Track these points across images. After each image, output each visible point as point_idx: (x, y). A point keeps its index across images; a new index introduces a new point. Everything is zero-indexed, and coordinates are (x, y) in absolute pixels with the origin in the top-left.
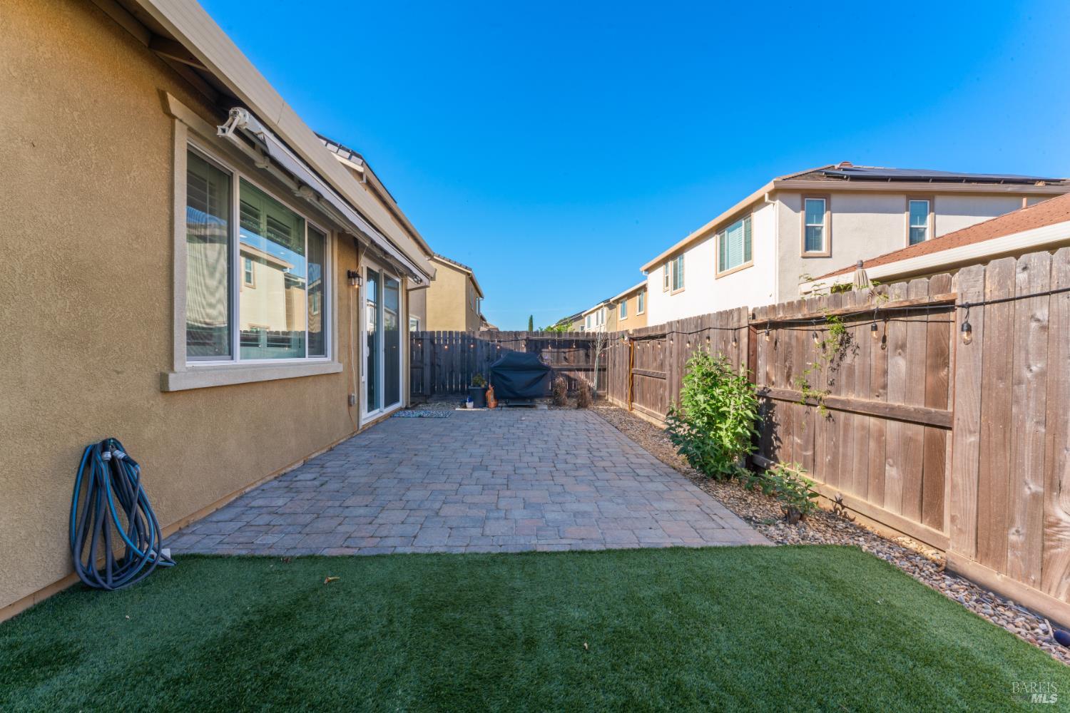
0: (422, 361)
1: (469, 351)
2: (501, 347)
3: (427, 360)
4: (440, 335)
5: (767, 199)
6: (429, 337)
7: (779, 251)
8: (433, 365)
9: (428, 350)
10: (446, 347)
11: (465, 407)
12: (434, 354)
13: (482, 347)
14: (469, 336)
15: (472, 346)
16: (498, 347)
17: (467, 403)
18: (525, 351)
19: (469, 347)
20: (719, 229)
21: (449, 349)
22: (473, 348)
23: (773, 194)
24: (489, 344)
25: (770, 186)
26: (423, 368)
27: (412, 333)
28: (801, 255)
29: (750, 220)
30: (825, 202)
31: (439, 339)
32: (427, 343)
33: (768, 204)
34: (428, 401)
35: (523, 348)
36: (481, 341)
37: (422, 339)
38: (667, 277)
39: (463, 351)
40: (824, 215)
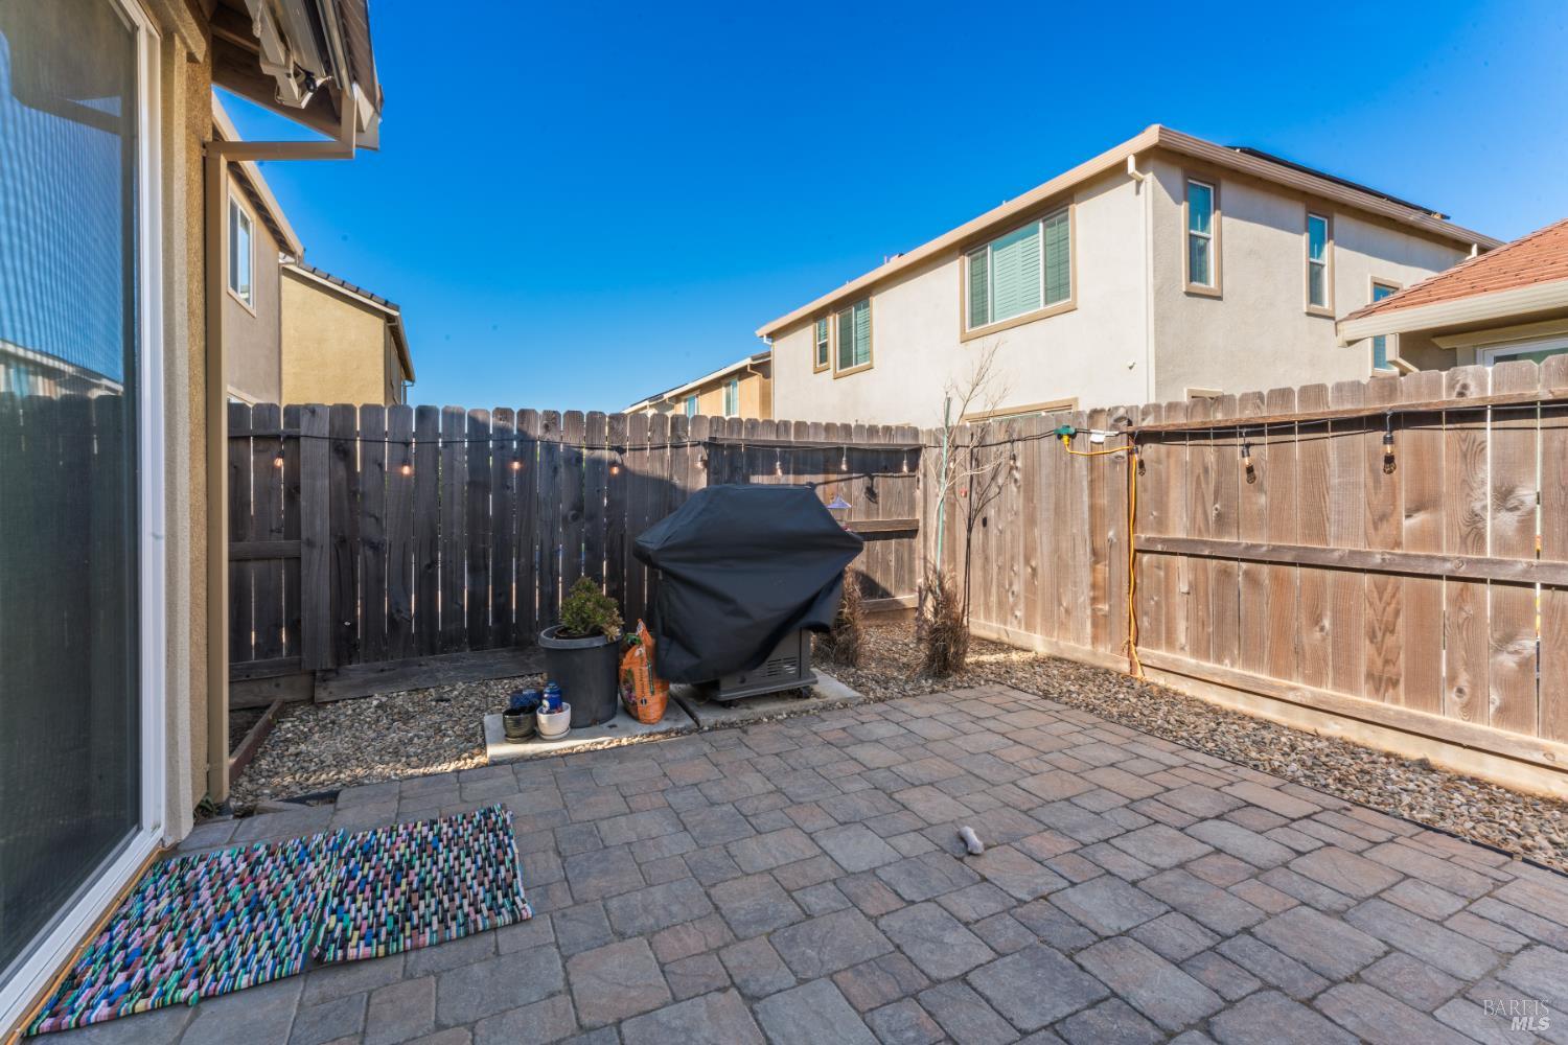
0: (292, 528)
1: (505, 486)
2: (622, 466)
3: (318, 523)
4: (380, 422)
5: (1131, 167)
6: (324, 429)
7: (1155, 277)
8: (344, 545)
9: (323, 484)
10: (406, 470)
11: (533, 734)
12: (349, 496)
13: (555, 470)
14: (503, 432)
15: (516, 465)
16: (615, 470)
17: (543, 718)
18: (702, 482)
19: (504, 471)
20: (970, 245)
21: (416, 473)
22: (520, 472)
23: (1143, 158)
24: (579, 458)
25: (1150, 136)
26: (295, 560)
27: (237, 411)
28: (1184, 290)
29: (1066, 219)
30: (1212, 192)
31: (373, 439)
32: (316, 454)
33: (1130, 178)
34: (321, 695)
35: (698, 472)
36: (550, 448)
37: (295, 439)
38: (824, 347)
39: (478, 485)
40: (1212, 217)
